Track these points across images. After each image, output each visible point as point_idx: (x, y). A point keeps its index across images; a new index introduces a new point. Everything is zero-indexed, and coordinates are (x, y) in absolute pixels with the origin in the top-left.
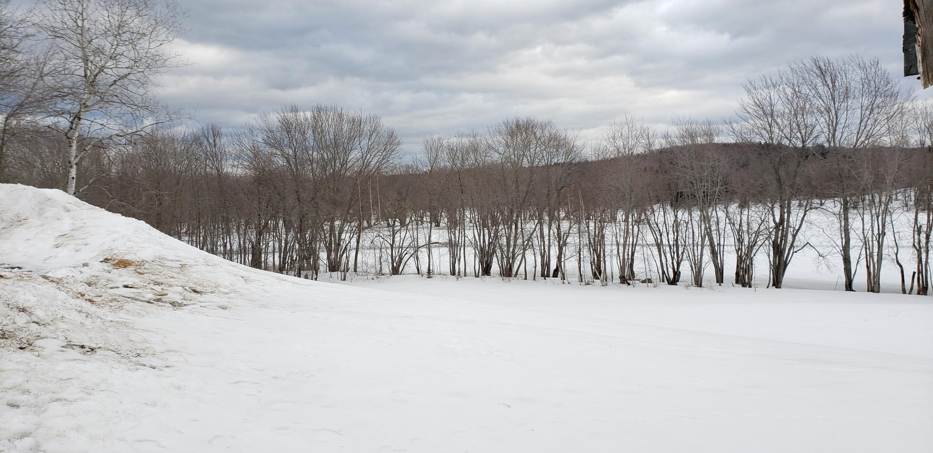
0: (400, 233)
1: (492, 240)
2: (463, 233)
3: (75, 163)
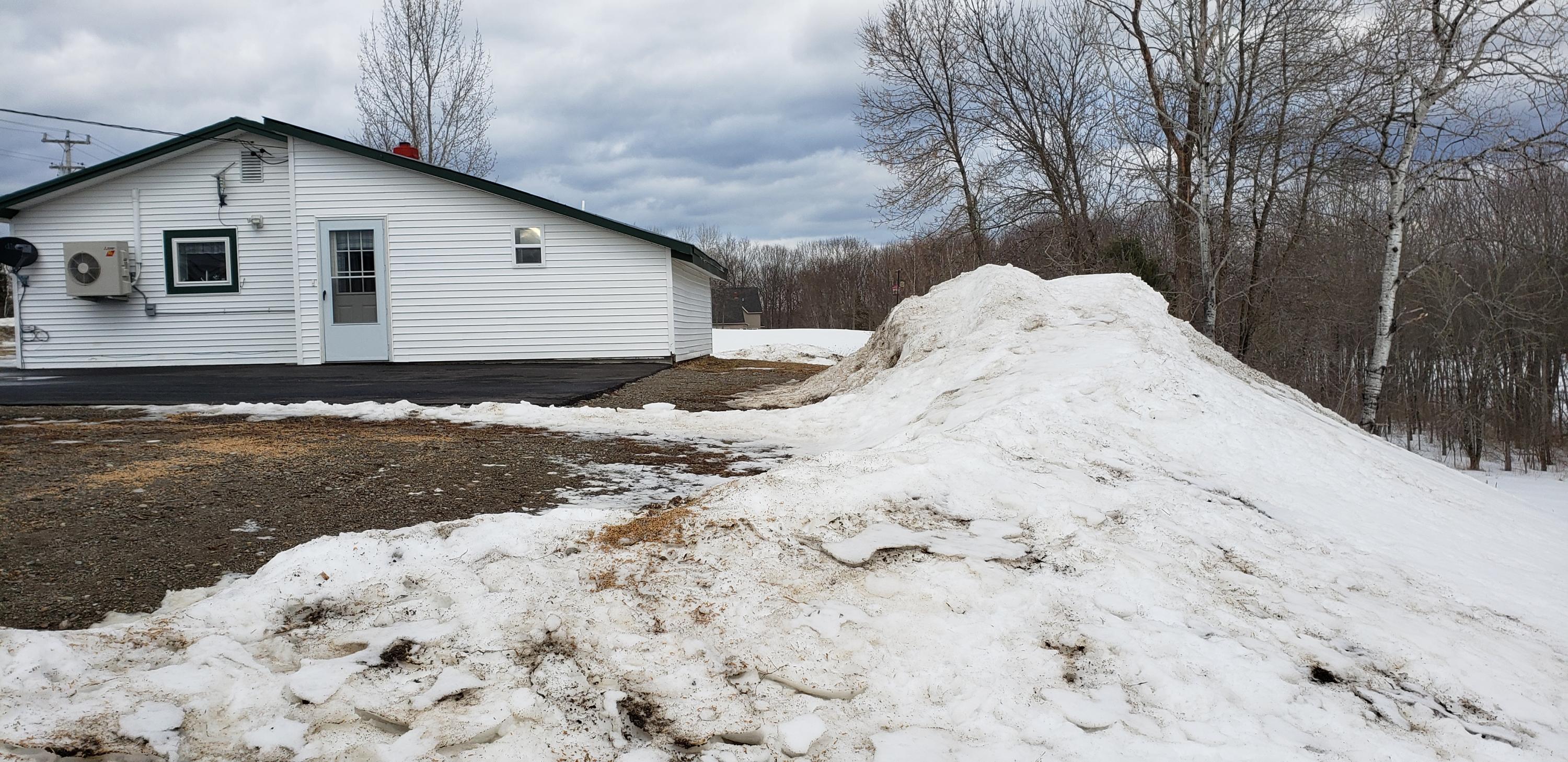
3: (1400, 218)
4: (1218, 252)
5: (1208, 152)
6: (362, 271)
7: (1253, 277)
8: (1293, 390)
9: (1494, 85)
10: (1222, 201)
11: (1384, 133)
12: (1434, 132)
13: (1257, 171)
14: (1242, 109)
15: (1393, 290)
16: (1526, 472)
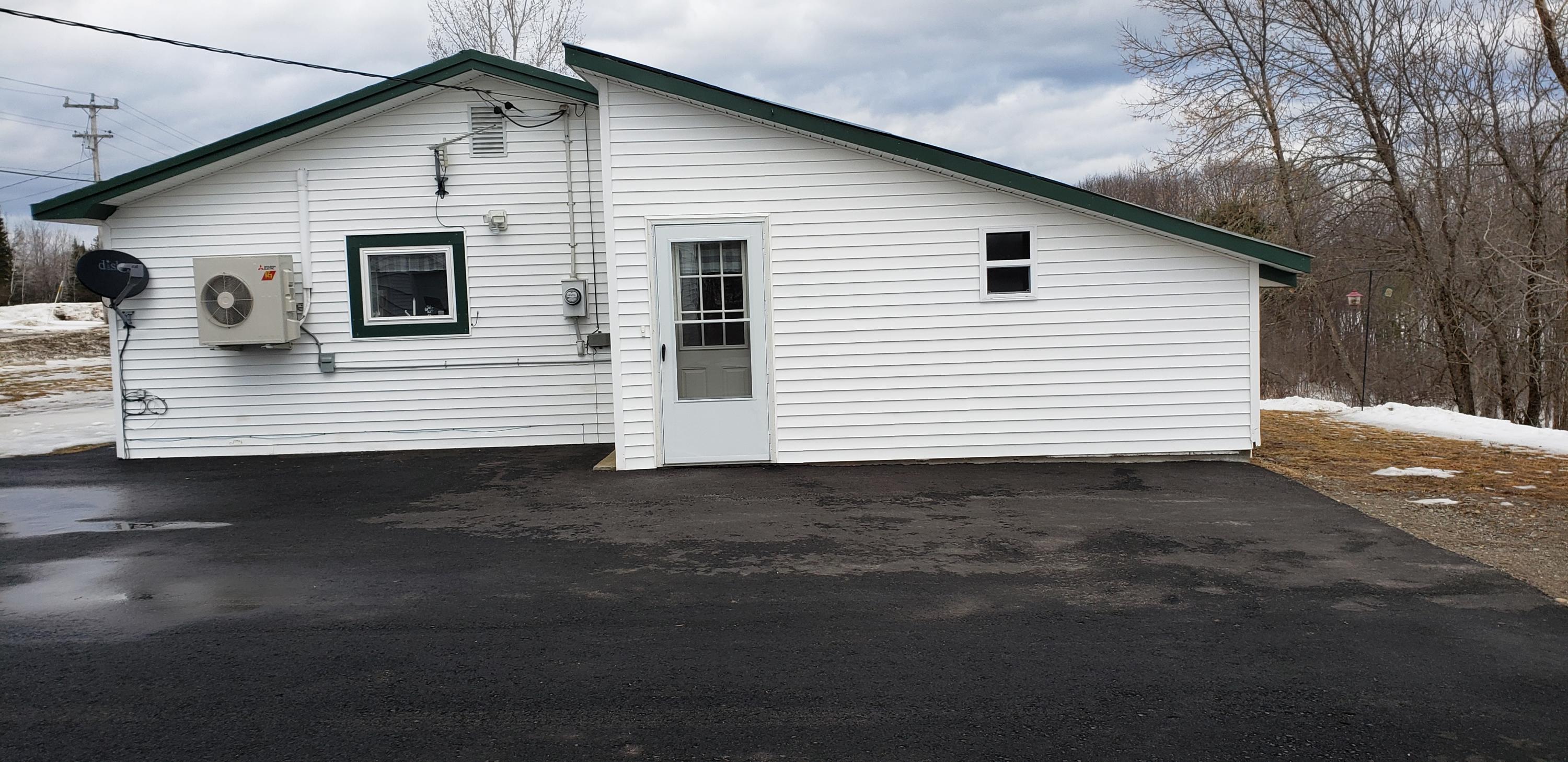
6: (723, 311)
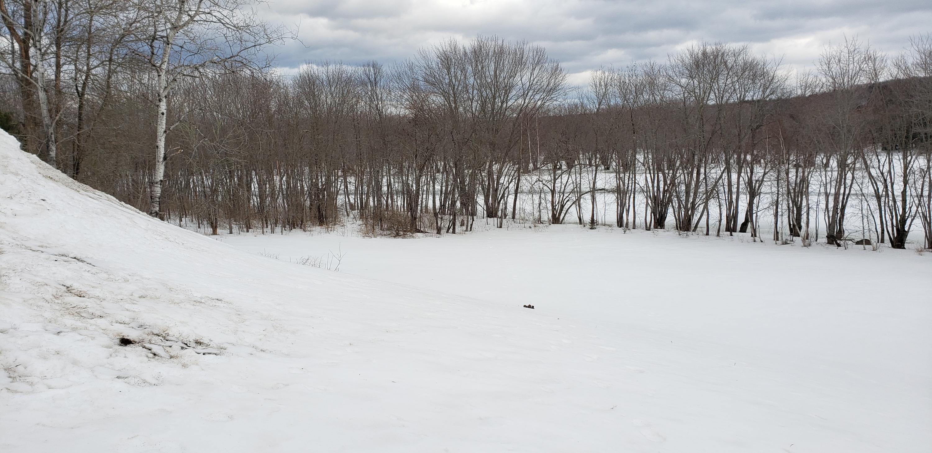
0: (561, 178)
1: (668, 187)
2: (633, 179)
3: (164, 95)
4: (54, 111)
5: (40, 45)
7: (79, 127)
8: (107, 195)
9: (207, 27)
10: (53, 77)
11: (152, 46)
12: (177, 48)
13: (76, 61)
14: (62, 19)
15: (163, 136)
16: (239, 233)
